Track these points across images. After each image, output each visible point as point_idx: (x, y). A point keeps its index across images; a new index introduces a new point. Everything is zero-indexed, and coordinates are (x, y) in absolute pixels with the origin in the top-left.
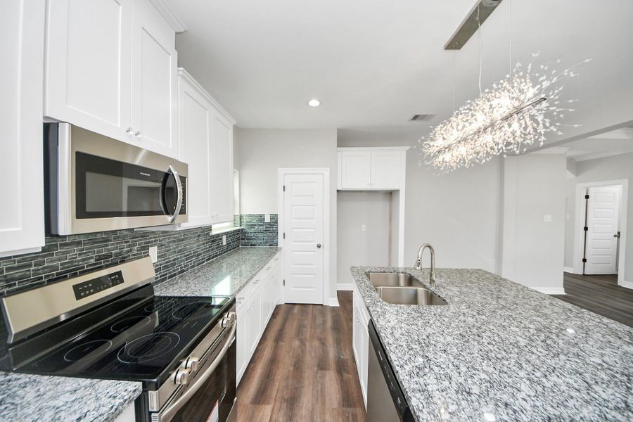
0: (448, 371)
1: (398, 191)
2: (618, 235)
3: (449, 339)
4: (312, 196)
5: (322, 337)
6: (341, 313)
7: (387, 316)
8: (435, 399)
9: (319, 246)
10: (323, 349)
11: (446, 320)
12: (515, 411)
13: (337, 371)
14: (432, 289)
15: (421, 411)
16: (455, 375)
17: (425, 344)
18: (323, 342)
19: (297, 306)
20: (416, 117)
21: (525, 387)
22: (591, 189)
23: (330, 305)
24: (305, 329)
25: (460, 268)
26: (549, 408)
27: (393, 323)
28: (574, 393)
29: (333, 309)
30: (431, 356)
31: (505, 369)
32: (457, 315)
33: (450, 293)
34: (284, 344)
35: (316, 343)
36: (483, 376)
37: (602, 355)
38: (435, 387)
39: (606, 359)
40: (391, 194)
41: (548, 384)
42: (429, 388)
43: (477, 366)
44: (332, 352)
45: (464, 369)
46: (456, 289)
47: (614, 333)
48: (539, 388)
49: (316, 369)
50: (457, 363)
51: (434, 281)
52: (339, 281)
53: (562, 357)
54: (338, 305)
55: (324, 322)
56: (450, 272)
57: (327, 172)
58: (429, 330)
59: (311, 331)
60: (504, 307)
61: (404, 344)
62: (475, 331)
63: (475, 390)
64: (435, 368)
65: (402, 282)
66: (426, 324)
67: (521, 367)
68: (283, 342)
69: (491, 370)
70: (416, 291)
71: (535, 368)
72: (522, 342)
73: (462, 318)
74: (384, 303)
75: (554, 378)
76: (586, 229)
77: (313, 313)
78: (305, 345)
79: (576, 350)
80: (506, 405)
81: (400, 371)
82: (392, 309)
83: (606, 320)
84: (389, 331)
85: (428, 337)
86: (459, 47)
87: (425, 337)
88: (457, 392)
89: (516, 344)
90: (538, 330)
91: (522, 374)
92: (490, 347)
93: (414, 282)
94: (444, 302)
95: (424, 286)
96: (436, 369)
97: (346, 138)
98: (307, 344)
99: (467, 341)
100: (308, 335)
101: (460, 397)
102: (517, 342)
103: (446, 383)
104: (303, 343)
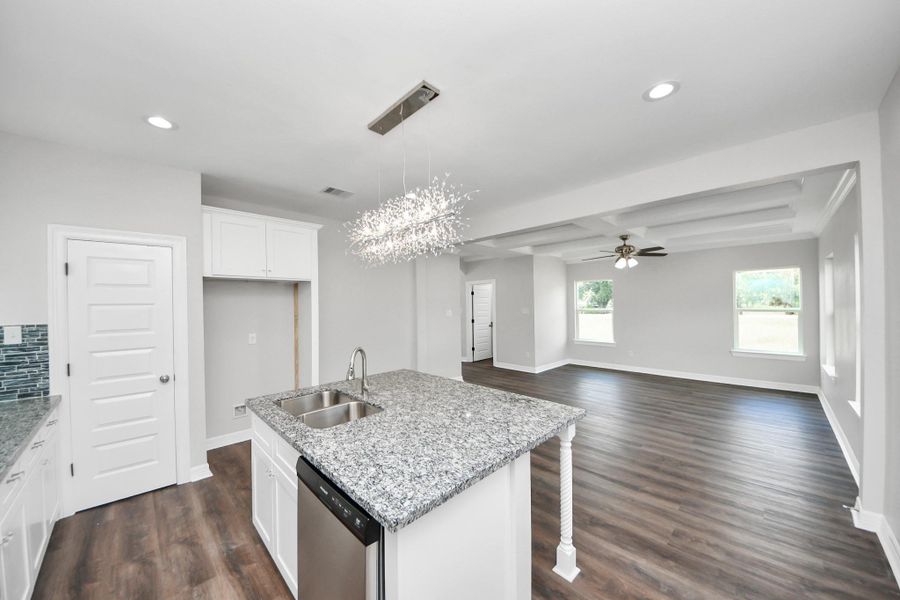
0: (400, 468)
1: (307, 283)
2: (491, 326)
3: (393, 441)
4: (146, 285)
5: (188, 535)
6: (219, 486)
7: (324, 443)
8: (395, 496)
9: (164, 380)
10: (194, 553)
11: (386, 425)
12: (452, 474)
13: (230, 571)
14: (365, 398)
15: (386, 511)
16: (405, 468)
17: (372, 455)
18: (191, 543)
19: (112, 509)
20: (330, 190)
21: (455, 454)
22: (475, 287)
23: (193, 480)
24: (145, 538)
25: (386, 371)
26: (471, 461)
27: (333, 448)
28: (483, 445)
29: (201, 485)
30: (381, 462)
31: (440, 447)
32: (394, 417)
33: (383, 399)
34: (96, 584)
35: (178, 551)
36: (426, 459)
37: (493, 414)
38: (393, 486)
39: (496, 416)
40: (296, 286)
41: (468, 446)
42: (388, 489)
43: (420, 453)
44: (213, 549)
45: (411, 460)
46: (387, 394)
47: (497, 397)
48: (464, 451)
49: (186, 588)
50: (404, 458)
51: (366, 390)
52: (209, 434)
53: (473, 424)
54: (211, 475)
55: (187, 511)
56: (378, 378)
57: (180, 245)
58: (373, 440)
59: (159, 536)
60: (429, 399)
61: (352, 463)
62: (412, 425)
63: (424, 472)
64: (387, 470)
65: (326, 401)
66: (368, 435)
67: (450, 441)
68: (95, 580)
69: (431, 452)
70: (348, 406)
71: (459, 438)
72: (447, 422)
73: (399, 418)
74: (315, 430)
75: (470, 440)
76: (473, 321)
77: (156, 507)
78: (151, 564)
79: (479, 416)
80: (446, 472)
81: (356, 489)
82: (326, 434)
83: (492, 390)
84: (331, 457)
85: (374, 447)
86: (383, 133)
87: (371, 448)
88: (411, 480)
89: (443, 425)
90: (456, 409)
91: (451, 446)
92: (427, 434)
93: (342, 398)
94: (380, 409)
95: (356, 399)
96: (389, 471)
97: (216, 191)
98: (158, 561)
99: (409, 437)
100: (155, 545)
101: (414, 483)
102: (444, 424)
103: (401, 478)
104: (145, 563)
